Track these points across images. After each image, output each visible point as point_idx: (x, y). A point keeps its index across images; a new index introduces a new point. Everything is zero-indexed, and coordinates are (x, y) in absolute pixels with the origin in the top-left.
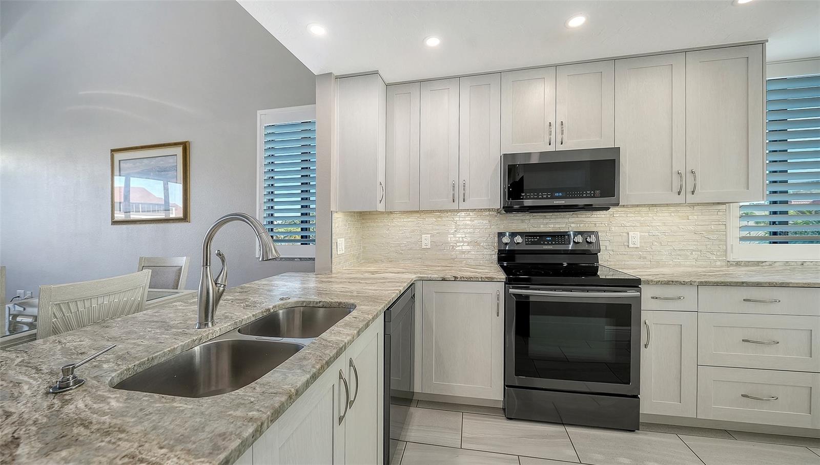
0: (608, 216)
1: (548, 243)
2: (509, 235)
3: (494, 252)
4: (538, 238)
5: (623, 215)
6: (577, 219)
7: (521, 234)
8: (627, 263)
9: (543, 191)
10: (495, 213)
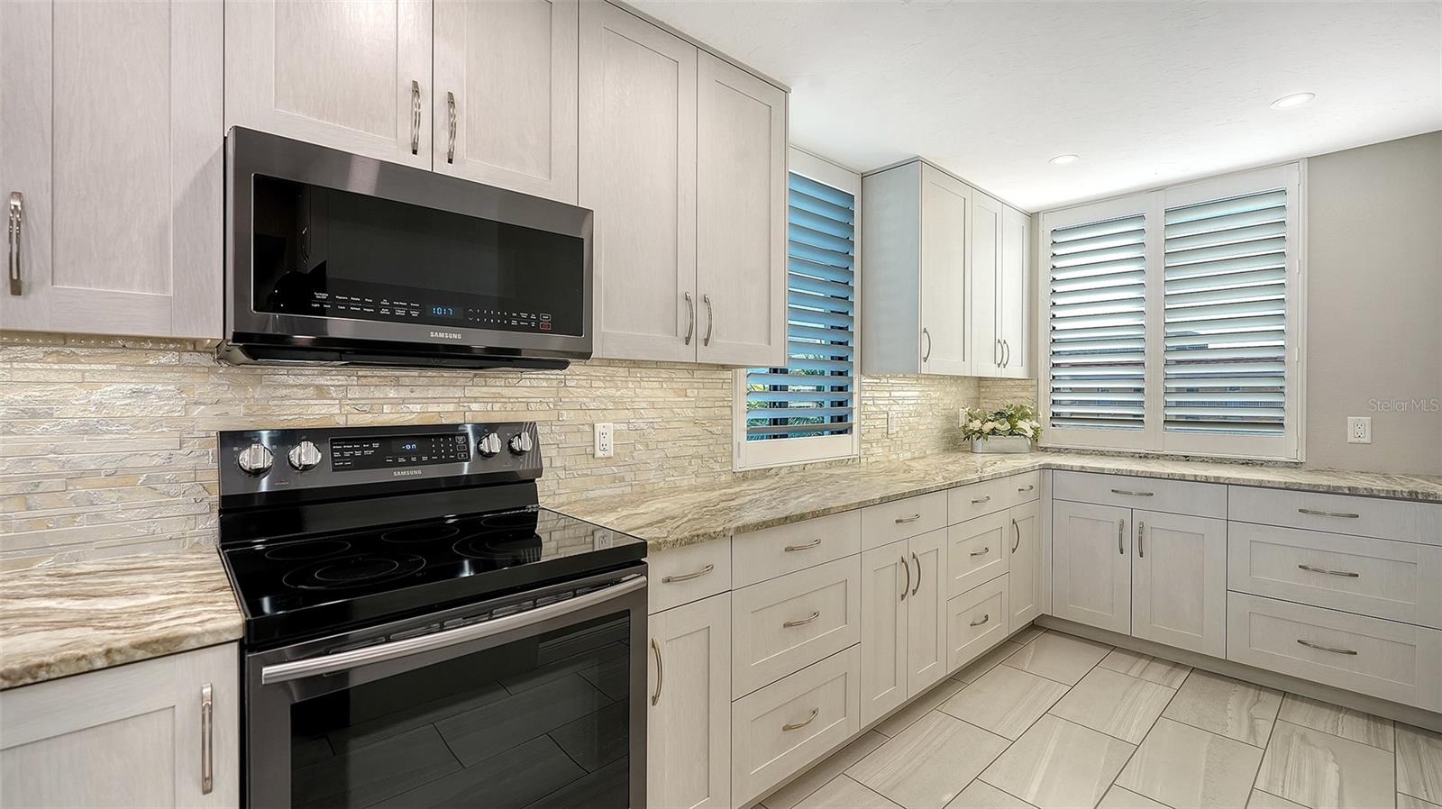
0: (555, 383)
1: (408, 459)
2: (273, 441)
3: (204, 508)
4: (376, 445)
5: (584, 383)
6: (485, 389)
7: (316, 435)
8: (592, 494)
9: (395, 293)
10: (207, 360)
